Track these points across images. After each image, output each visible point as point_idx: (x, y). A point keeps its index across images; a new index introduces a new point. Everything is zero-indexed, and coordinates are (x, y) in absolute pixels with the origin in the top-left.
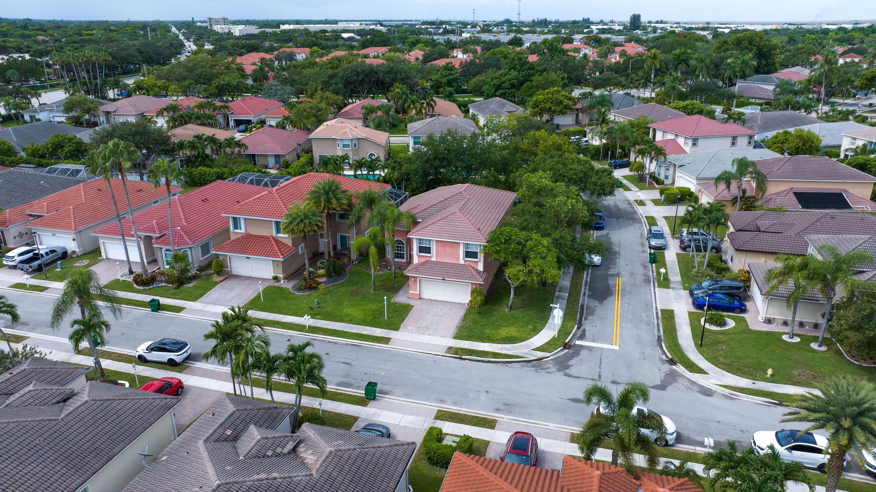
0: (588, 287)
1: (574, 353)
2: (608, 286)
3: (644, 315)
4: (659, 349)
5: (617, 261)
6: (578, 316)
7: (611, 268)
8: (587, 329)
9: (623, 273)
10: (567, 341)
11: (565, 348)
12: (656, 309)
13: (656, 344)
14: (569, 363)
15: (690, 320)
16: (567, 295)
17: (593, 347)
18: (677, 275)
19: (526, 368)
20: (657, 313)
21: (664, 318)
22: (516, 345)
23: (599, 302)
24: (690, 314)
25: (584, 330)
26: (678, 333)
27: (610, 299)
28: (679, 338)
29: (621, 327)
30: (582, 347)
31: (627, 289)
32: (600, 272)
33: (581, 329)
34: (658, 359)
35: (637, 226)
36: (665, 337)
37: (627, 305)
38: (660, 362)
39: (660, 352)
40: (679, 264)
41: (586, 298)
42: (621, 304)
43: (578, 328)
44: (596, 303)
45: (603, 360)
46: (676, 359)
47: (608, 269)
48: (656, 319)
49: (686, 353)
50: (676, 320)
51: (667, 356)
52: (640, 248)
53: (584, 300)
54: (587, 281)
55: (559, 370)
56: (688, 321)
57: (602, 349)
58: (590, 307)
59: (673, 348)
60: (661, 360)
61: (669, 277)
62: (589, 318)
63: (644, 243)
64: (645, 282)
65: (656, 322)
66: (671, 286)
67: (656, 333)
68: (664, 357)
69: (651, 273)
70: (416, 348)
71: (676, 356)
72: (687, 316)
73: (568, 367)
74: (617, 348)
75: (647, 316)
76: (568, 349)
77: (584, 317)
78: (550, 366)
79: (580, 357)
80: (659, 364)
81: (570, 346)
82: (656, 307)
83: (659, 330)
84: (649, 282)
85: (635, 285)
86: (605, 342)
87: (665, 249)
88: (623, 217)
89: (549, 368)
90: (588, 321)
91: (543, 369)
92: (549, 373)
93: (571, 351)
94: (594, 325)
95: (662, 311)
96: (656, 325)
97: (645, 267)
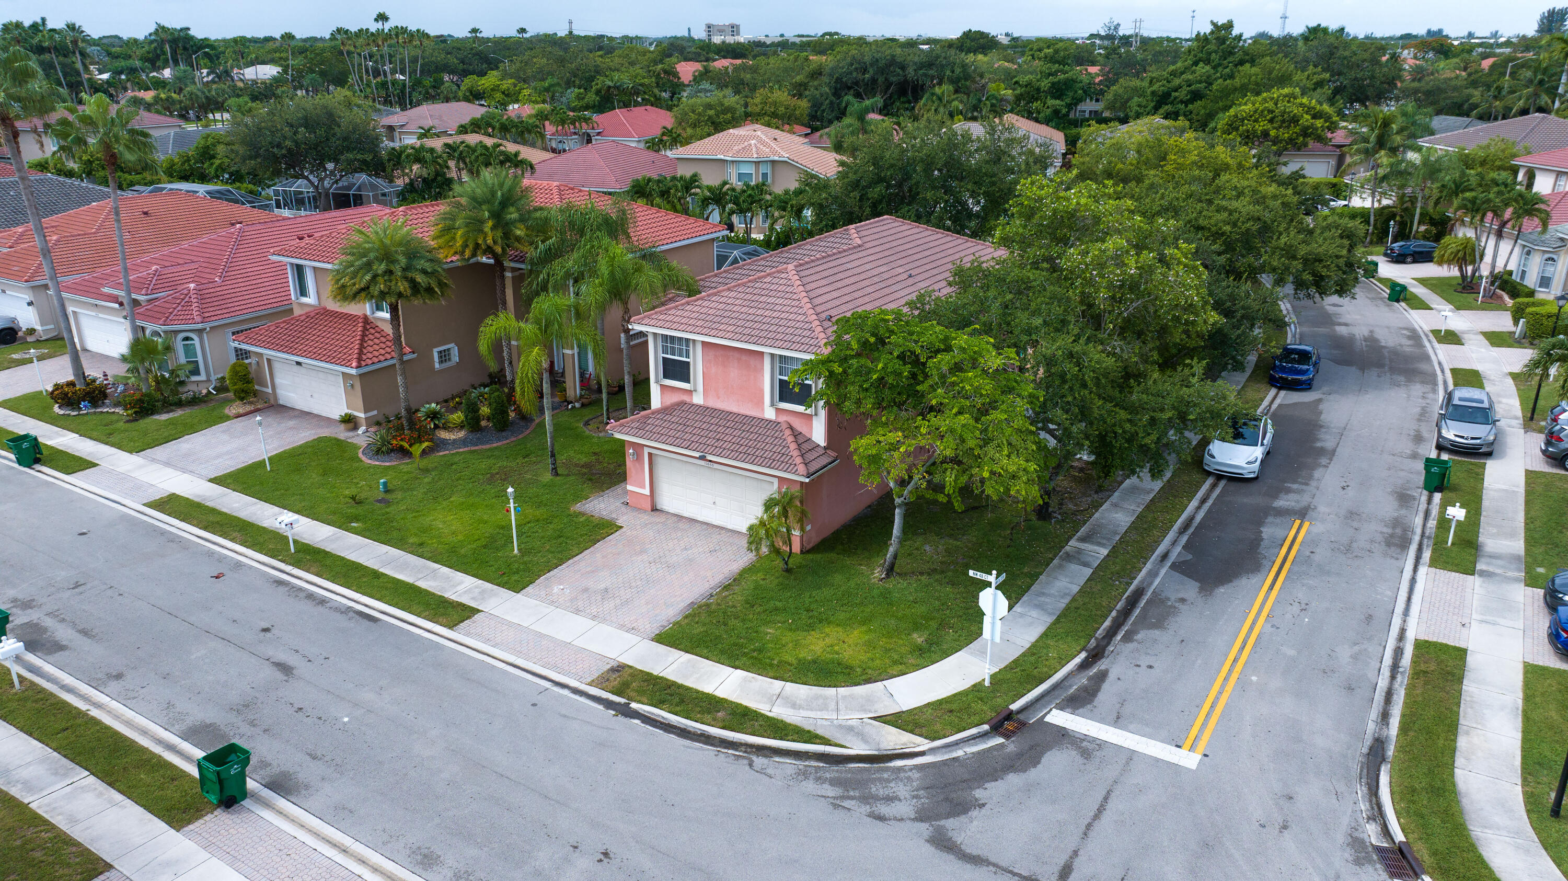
0: (1184, 539)
1: (1019, 755)
2: (1256, 542)
3: (1344, 654)
4: (1361, 791)
5: (1317, 474)
6: (1107, 623)
7: (1289, 491)
8: (1112, 676)
9: (1322, 509)
10: (1014, 707)
11: (997, 728)
12: (1401, 637)
13: (1355, 768)
14: (978, 793)
15: (1528, 698)
16: (1104, 552)
17: (1101, 745)
18: (1512, 535)
19: (810, 786)
20: (1398, 652)
21: (1418, 673)
22: (832, 691)
23: (1201, 589)
24: (1533, 674)
25: (1102, 676)
26: (1462, 742)
27: (1245, 583)
28: (1459, 761)
29: (1243, 684)
30: (1062, 735)
31: (1317, 558)
32: (1248, 499)
33: (1094, 671)
34: (1340, 838)
35: (1417, 389)
36: (1400, 749)
37: (1296, 608)
38: (1348, 854)
39: (1364, 806)
40: (1528, 502)
41: (1163, 571)
42: (1277, 601)
43: (1084, 666)
44: (1190, 589)
45: (1110, 805)
46: (1422, 852)
47: (1276, 493)
48: (1386, 672)
49: (1477, 831)
50: (1469, 686)
51: (1386, 832)
52: (1407, 447)
53: (1153, 574)
54: (1191, 519)
55: (922, 816)
56: (1516, 697)
57: (1131, 755)
58: (1163, 602)
59: (1424, 799)
60: (1357, 843)
61: (1481, 539)
62: (1139, 637)
63: (1425, 434)
64: (1389, 544)
65: (1383, 683)
66: (1480, 566)
67: (1371, 727)
68: (1372, 833)
69: (1419, 520)
70: (519, 654)
71: (1427, 836)
72: (1518, 679)
73: (961, 808)
74: (1189, 760)
75: (1355, 657)
76: (1007, 736)
77: (1126, 628)
78: (901, 790)
79: (1033, 774)
80: (1341, 858)
81: (1023, 724)
82: (1403, 631)
83: (1385, 716)
84: (1404, 545)
85: (1348, 549)
86: (1152, 731)
87: (1489, 455)
88: (1380, 365)
89: (890, 799)
90: (1131, 646)
91: (866, 799)
92: (881, 818)
93: (1012, 747)
94: (1145, 661)
95: (1422, 646)
96: (1379, 696)
97: (1404, 499)
